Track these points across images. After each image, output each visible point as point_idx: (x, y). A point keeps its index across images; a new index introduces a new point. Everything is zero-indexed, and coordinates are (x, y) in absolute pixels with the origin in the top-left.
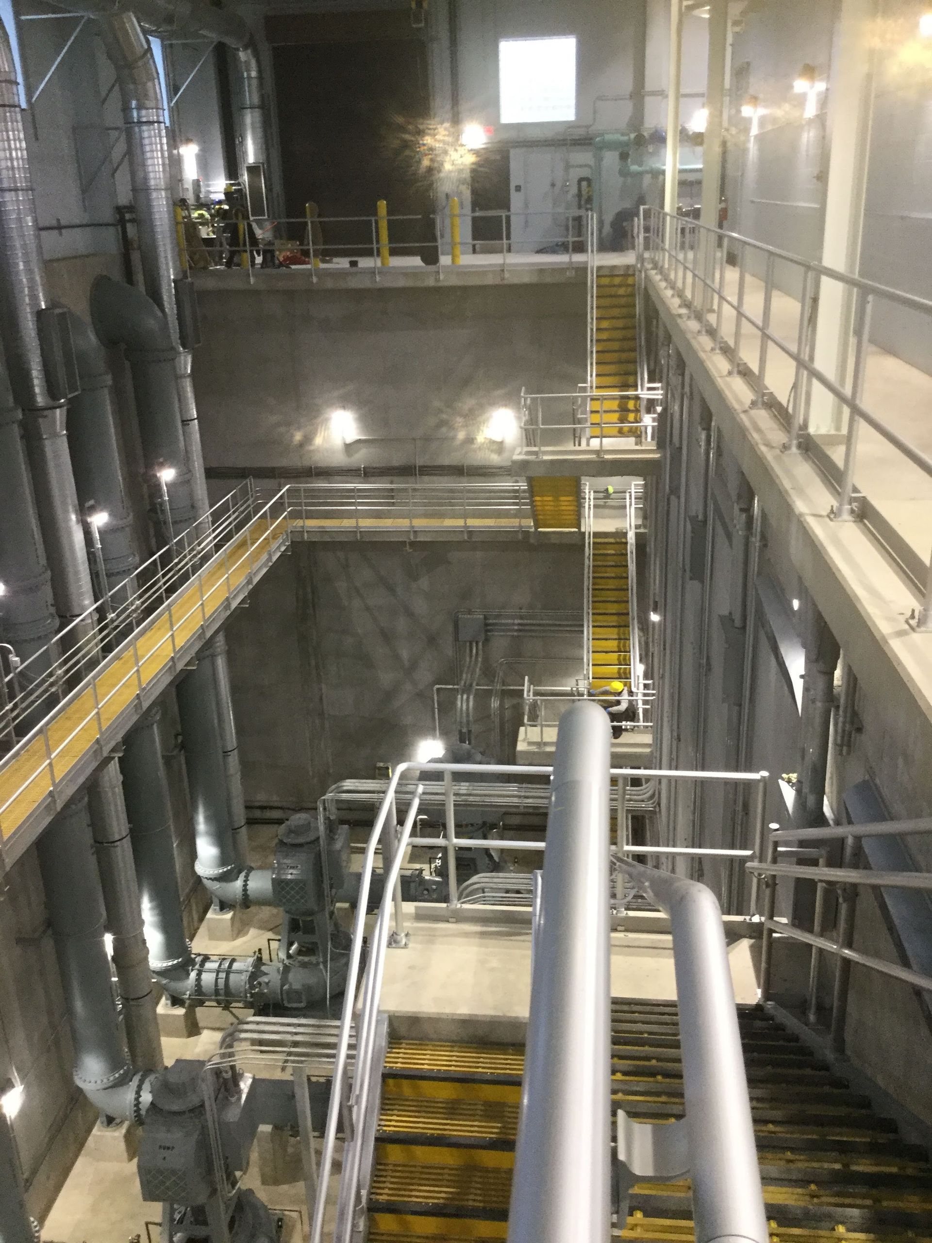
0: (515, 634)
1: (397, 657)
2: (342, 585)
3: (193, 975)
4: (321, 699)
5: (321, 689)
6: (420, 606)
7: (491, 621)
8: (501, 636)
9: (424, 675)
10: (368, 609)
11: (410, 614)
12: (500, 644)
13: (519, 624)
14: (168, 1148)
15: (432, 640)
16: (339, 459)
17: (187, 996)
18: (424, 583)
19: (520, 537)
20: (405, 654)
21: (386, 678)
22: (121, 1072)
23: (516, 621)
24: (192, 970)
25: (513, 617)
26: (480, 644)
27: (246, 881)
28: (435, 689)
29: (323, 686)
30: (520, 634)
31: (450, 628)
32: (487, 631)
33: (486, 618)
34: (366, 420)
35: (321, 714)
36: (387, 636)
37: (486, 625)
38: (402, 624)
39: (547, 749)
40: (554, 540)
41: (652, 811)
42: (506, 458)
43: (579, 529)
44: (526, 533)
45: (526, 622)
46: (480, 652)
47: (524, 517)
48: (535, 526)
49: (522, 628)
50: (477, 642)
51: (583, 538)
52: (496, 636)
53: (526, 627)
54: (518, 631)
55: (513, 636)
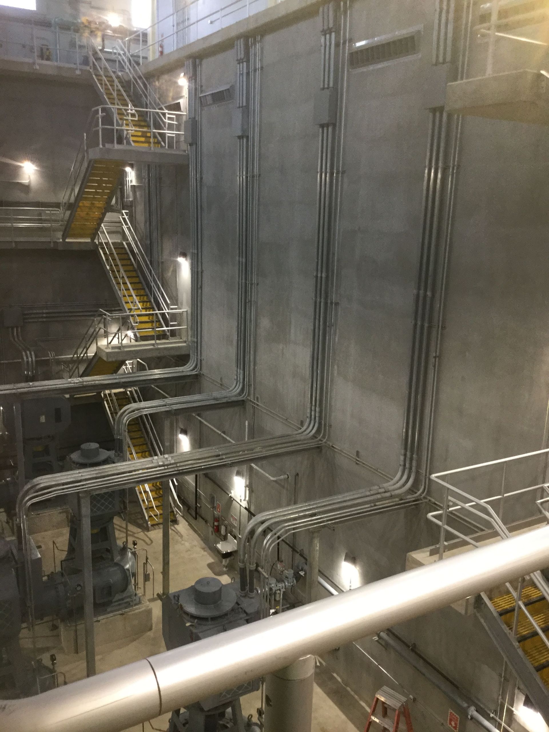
0: (44, 320)
7: (26, 312)
8: (33, 322)
12: (33, 328)
13: (47, 313)
19: (52, 245)
23: (44, 311)
25: (42, 308)
26: (19, 330)
30: (48, 319)
32: (24, 319)
33: (23, 310)
37: (24, 315)
39: (126, 350)
40: (75, 248)
41: (196, 375)
42: (31, 197)
43: (93, 239)
44: (56, 243)
45: (51, 311)
46: (20, 334)
47: (55, 230)
48: (64, 237)
49: (48, 315)
50: (17, 327)
51: (96, 246)
52: (29, 322)
53: (52, 315)
54: (46, 317)
55: (43, 322)
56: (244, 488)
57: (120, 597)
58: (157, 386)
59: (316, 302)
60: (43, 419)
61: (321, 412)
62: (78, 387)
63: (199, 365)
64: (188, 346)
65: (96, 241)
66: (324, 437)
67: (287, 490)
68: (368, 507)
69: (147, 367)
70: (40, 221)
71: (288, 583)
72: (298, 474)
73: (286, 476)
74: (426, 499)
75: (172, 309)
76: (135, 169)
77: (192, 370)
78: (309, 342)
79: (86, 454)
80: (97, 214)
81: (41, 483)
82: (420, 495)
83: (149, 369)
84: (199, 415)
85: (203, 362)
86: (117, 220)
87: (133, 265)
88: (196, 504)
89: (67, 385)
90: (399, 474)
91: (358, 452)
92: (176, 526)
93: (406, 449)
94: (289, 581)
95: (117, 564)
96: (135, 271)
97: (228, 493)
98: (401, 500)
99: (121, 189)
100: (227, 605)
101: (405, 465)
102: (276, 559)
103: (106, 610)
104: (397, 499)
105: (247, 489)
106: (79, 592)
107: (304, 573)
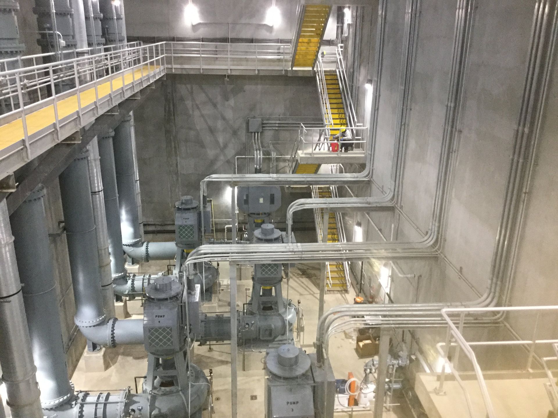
0: (277, 128)
1: (217, 142)
2: (189, 103)
3: (130, 282)
4: (177, 165)
5: (177, 160)
6: (229, 114)
7: (265, 122)
8: (269, 130)
9: (230, 152)
10: (202, 116)
11: (224, 118)
12: (269, 134)
13: (278, 124)
14: (161, 317)
15: (235, 133)
16: (190, 33)
17: (127, 293)
18: (232, 102)
19: (283, 73)
20: (221, 140)
21: (211, 153)
22: (103, 317)
23: (277, 122)
24: (129, 279)
25: (276, 120)
26: (259, 134)
27: (147, 246)
28: (236, 158)
29: (178, 158)
30: (279, 128)
31: (244, 126)
32: (263, 127)
33: (262, 121)
34: (204, 12)
35: (177, 173)
36: (212, 131)
37: (263, 124)
38: (220, 124)
39: (315, 156)
40: (300, 75)
41: (369, 181)
42: (274, 36)
43: (313, 68)
44: (286, 71)
45: (282, 122)
46: (259, 138)
47: (286, 61)
48: (292, 66)
49: (280, 125)
50: (258, 133)
51: (315, 73)
52: (267, 130)
53: (282, 125)
54: (278, 127)
55: (276, 130)
56: (387, 278)
57: (281, 339)
58: (348, 187)
59: (445, 129)
60: (261, 200)
61: (439, 227)
62: (273, 181)
63: (371, 174)
64: (366, 157)
65: (315, 69)
66: (439, 249)
67: (413, 287)
68: (439, 320)
69: (344, 170)
70: (279, 53)
71: (402, 361)
72: (421, 276)
73: (413, 275)
74: (503, 323)
75: (357, 126)
76: (351, 10)
77: (365, 177)
78: (437, 164)
79: (265, 232)
80: (313, 48)
81: (201, 250)
82: (499, 318)
83: (346, 173)
84: (368, 214)
85: (374, 171)
86: (333, 52)
87: (340, 89)
88: (361, 281)
89: (268, 179)
90: (485, 295)
91: (461, 268)
92: (346, 294)
93: (493, 274)
94: (403, 361)
95: (280, 315)
96: (340, 93)
97: (379, 278)
98: (476, 319)
99: (341, 26)
100: (300, 370)
101: (491, 289)
102: (401, 340)
103: (268, 346)
104: (471, 318)
105: (390, 278)
106: (247, 329)
107: (415, 357)
